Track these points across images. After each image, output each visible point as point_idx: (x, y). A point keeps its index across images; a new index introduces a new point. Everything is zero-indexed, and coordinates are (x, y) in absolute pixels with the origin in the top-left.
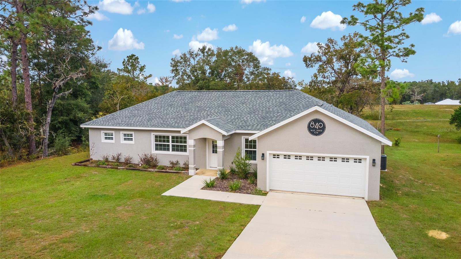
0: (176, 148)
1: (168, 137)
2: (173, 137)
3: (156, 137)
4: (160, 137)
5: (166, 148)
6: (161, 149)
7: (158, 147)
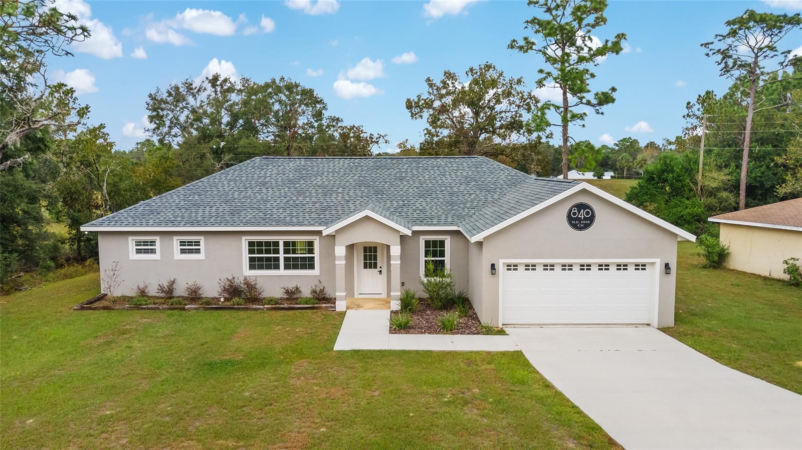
0: (291, 264)
1: (276, 244)
2: (286, 244)
3: (251, 244)
4: (260, 244)
5: (272, 264)
6: (261, 267)
7: (254, 264)
